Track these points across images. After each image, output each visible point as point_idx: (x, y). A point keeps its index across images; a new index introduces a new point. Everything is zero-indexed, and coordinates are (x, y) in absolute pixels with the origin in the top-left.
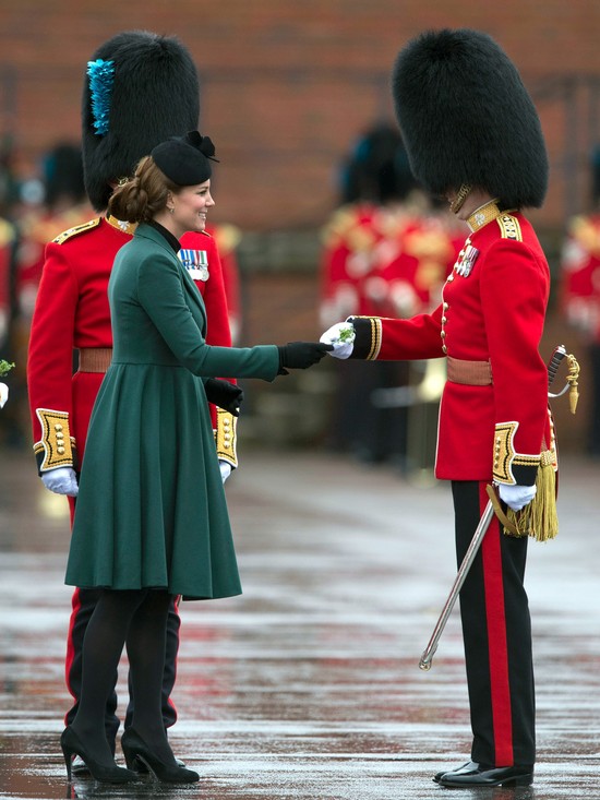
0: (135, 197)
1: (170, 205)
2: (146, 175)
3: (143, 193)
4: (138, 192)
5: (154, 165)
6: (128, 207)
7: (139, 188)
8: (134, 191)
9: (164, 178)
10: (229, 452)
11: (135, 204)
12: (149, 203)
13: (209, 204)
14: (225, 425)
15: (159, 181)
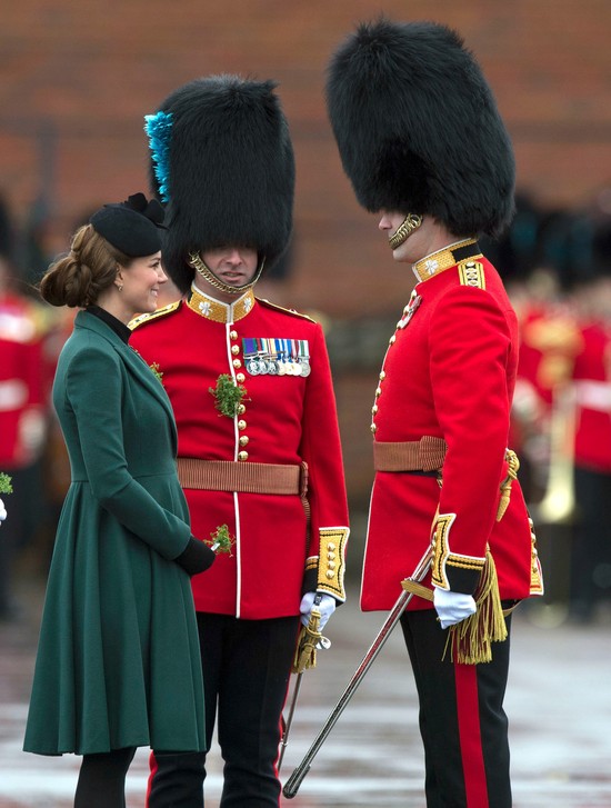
0: (76, 275)
1: (118, 282)
2: (88, 247)
3: (85, 269)
4: (79, 269)
5: (96, 235)
6: (67, 288)
7: (79, 263)
8: (74, 268)
9: (112, 249)
10: (334, 583)
11: (76, 284)
12: (94, 280)
13: (162, 279)
14: (329, 550)
15: (104, 254)
